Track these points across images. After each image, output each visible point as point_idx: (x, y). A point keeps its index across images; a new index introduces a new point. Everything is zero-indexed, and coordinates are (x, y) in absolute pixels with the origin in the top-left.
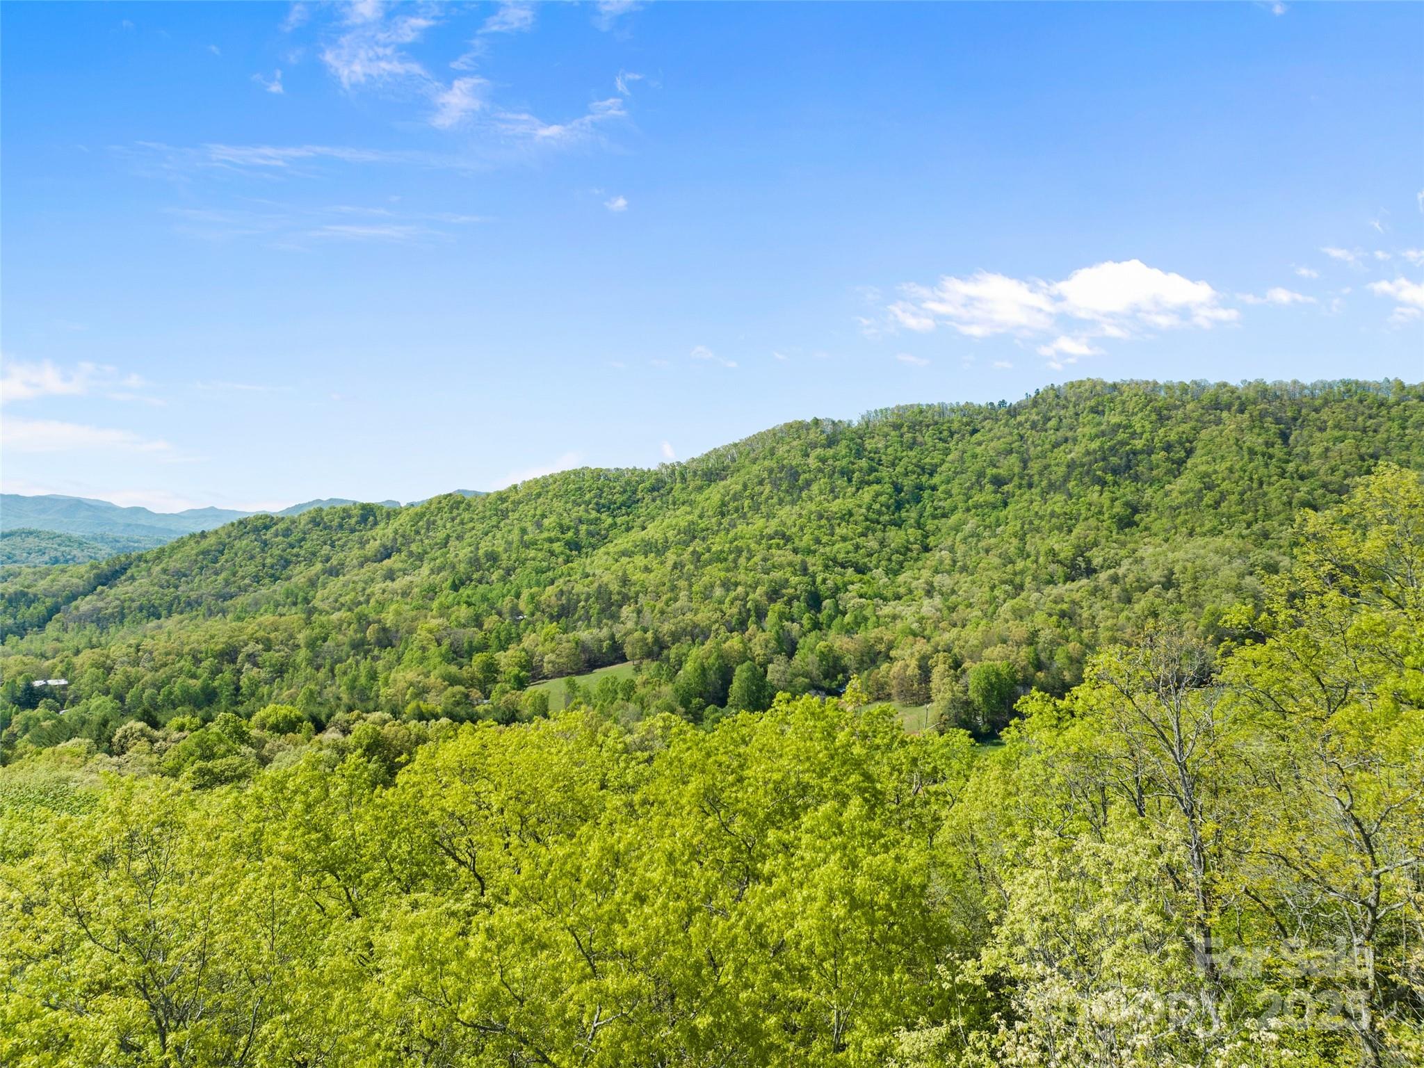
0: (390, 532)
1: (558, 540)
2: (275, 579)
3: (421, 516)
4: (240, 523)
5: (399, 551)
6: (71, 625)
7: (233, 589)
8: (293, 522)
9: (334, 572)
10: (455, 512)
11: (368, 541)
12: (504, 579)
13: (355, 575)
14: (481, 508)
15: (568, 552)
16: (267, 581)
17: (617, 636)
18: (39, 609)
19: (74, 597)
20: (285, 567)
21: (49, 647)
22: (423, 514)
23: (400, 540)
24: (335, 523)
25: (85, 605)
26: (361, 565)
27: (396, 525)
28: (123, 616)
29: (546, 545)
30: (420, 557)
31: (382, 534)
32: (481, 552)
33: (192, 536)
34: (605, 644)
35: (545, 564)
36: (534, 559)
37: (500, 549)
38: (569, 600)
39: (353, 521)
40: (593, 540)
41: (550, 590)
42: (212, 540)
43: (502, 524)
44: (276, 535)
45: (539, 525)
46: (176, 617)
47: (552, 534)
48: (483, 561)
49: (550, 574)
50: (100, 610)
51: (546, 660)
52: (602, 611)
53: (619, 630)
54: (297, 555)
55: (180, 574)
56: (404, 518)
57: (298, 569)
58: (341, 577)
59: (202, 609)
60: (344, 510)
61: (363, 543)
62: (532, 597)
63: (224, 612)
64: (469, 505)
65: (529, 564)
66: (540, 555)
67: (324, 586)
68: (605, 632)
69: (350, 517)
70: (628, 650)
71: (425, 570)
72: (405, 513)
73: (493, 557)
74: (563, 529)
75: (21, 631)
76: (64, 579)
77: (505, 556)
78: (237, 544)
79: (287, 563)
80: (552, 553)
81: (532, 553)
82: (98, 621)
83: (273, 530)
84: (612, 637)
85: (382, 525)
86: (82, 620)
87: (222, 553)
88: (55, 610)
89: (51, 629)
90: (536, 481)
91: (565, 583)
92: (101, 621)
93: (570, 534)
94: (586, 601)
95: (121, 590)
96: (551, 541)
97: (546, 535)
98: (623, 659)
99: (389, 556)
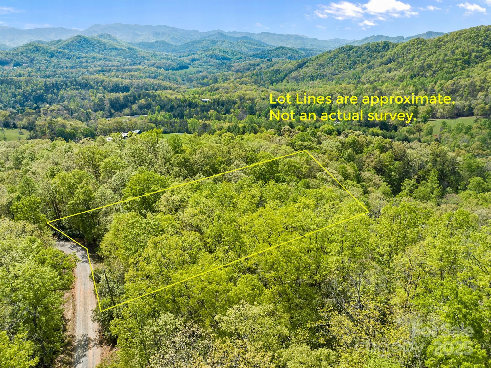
0: (392, 53)
1: (460, 59)
2: (350, 68)
3: (405, 47)
4: (342, 48)
5: (395, 61)
6: (290, 81)
7: (337, 72)
8: (359, 48)
9: (370, 68)
10: (419, 45)
11: (384, 56)
12: (432, 76)
13: (377, 69)
14: (430, 44)
15: (463, 65)
16: (348, 69)
17: (473, 105)
18: (282, 75)
19: (291, 72)
20: (354, 65)
21: (283, 88)
22: (406, 46)
23: (396, 56)
24: (374, 49)
25: (294, 74)
26: (380, 65)
27: (395, 50)
28: (304, 79)
29: (454, 62)
30: (402, 64)
31: (390, 53)
32: (425, 63)
33: (327, 52)
34: (466, 108)
35: (451, 70)
36: (447, 67)
37: (434, 63)
38: (457, 87)
39: (381, 47)
40: (476, 60)
41: (450, 82)
42: (332, 54)
43: (437, 51)
44: (353, 53)
45: (453, 53)
46: (318, 80)
47: (458, 57)
48: (425, 67)
49: (453, 74)
50: (297, 76)
51: (439, 111)
52: (469, 93)
53: (474, 102)
54: (359, 60)
55: (321, 66)
56: (399, 47)
57: (359, 65)
58: (372, 70)
59: (327, 78)
60: (378, 44)
61: (382, 57)
62: (441, 84)
63: (333, 80)
64: (425, 43)
65: (445, 70)
66: (450, 66)
67: (366, 73)
68: (468, 103)
69: (379, 46)
70: (475, 111)
71: (402, 70)
72: (399, 45)
73: (430, 66)
74: (464, 55)
75: (277, 82)
76: (289, 65)
77: (435, 66)
78: (340, 55)
79: (355, 63)
80: (456, 65)
81: (447, 65)
82: (297, 80)
83: (352, 51)
84: (470, 105)
85: (390, 50)
86: (293, 79)
87: (335, 58)
88: (286, 76)
89: (285, 81)
90: (457, 32)
91: (457, 79)
92: (298, 80)
93: (467, 57)
94: (464, 88)
95: (304, 70)
96: (457, 60)
97: (455, 57)
98: (472, 115)
99: (390, 63)
